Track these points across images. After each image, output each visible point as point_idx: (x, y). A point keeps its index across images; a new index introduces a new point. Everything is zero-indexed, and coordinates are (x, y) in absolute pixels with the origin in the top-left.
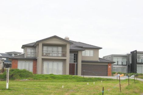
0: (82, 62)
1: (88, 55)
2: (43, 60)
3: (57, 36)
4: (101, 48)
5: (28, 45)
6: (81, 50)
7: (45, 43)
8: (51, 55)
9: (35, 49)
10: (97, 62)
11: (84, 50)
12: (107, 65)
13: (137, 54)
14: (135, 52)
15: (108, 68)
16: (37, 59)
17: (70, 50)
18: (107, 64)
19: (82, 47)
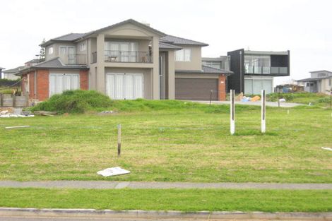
0: (177, 73)
1: (182, 60)
2: (108, 69)
3: (134, 21)
4: (207, 45)
5: (61, 39)
6: (173, 50)
7: (111, 35)
8: (117, 59)
9: (76, 47)
10: (199, 73)
11: (180, 49)
12: (217, 80)
13: (245, 57)
14: (241, 53)
15: (220, 85)
16: (89, 69)
17: (160, 48)
18: (217, 77)
19: (171, 43)
